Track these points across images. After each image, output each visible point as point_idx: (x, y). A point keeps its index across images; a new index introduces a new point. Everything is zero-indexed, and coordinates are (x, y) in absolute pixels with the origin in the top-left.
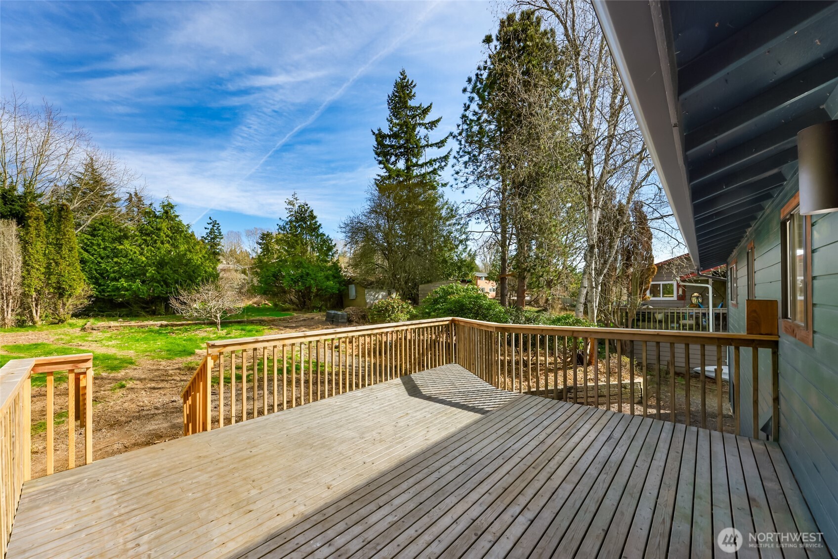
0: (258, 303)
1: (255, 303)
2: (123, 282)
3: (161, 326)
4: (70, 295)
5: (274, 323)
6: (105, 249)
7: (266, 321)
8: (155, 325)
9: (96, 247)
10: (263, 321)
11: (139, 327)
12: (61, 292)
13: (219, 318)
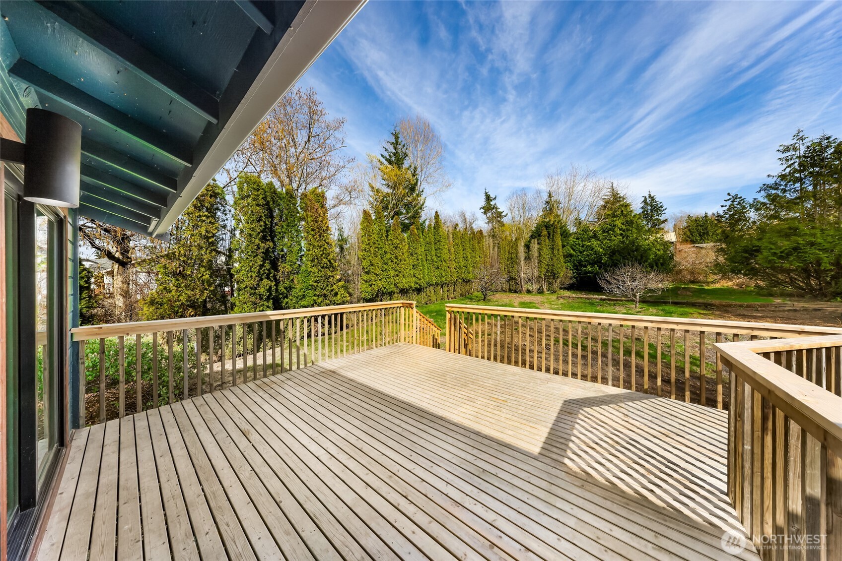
0: (740, 285)
1: (737, 285)
2: (589, 268)
3: (601, 299)
4: (558, 277)
5: (729, 309)
6: (583, 246)
7: (714, 306)
8: (597, 298)
9: (577, 246)
10: (711, 305)
11: (586, 298)
12: (554, 276)
13: (638, 297)
